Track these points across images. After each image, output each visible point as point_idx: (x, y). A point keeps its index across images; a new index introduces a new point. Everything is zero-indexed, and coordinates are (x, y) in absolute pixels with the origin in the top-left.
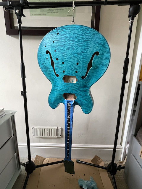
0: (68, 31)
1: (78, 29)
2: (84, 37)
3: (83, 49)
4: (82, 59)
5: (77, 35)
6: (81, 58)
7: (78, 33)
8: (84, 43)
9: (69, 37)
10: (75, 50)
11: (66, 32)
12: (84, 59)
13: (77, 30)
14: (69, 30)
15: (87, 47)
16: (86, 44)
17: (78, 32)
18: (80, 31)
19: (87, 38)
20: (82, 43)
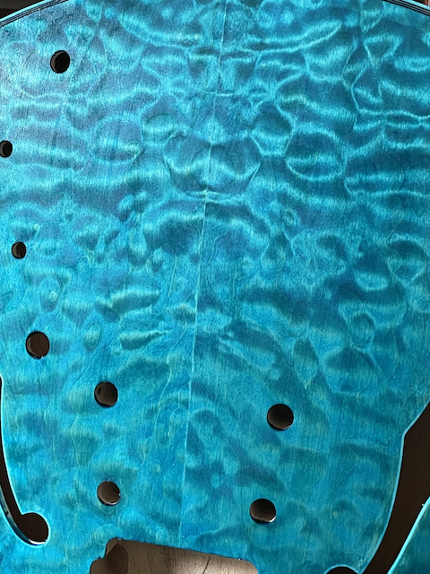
0: (179, 36)
1: (296, 28)
3: (354, 252)
4: (332, 362)
5: (286, 90)
6: (324, 358)
7: (297, 72)
9: (186, 108)
10: (255, 253)
11: (151, 50)
12: (363, 375)
13: (280, 30)
14: (195, 27)
15: (399, 237)
16: (391, 202)
17: (298, 58)
18: (320, 50)
19: (403, 126)
20: (338, 190)
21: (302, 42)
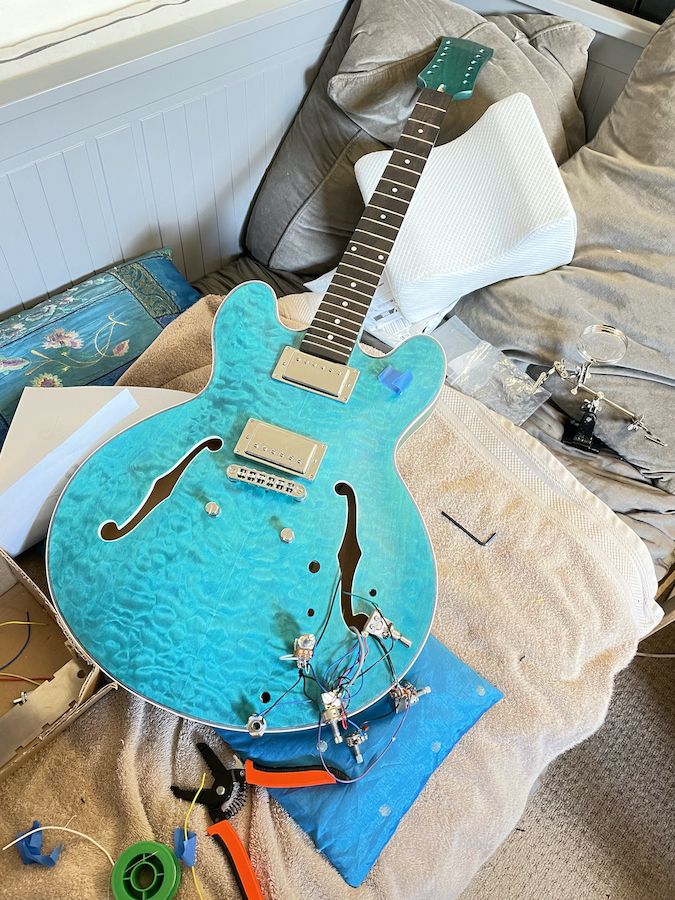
2: (141, 627)
8: (146, 597)
21: (153, 669)
